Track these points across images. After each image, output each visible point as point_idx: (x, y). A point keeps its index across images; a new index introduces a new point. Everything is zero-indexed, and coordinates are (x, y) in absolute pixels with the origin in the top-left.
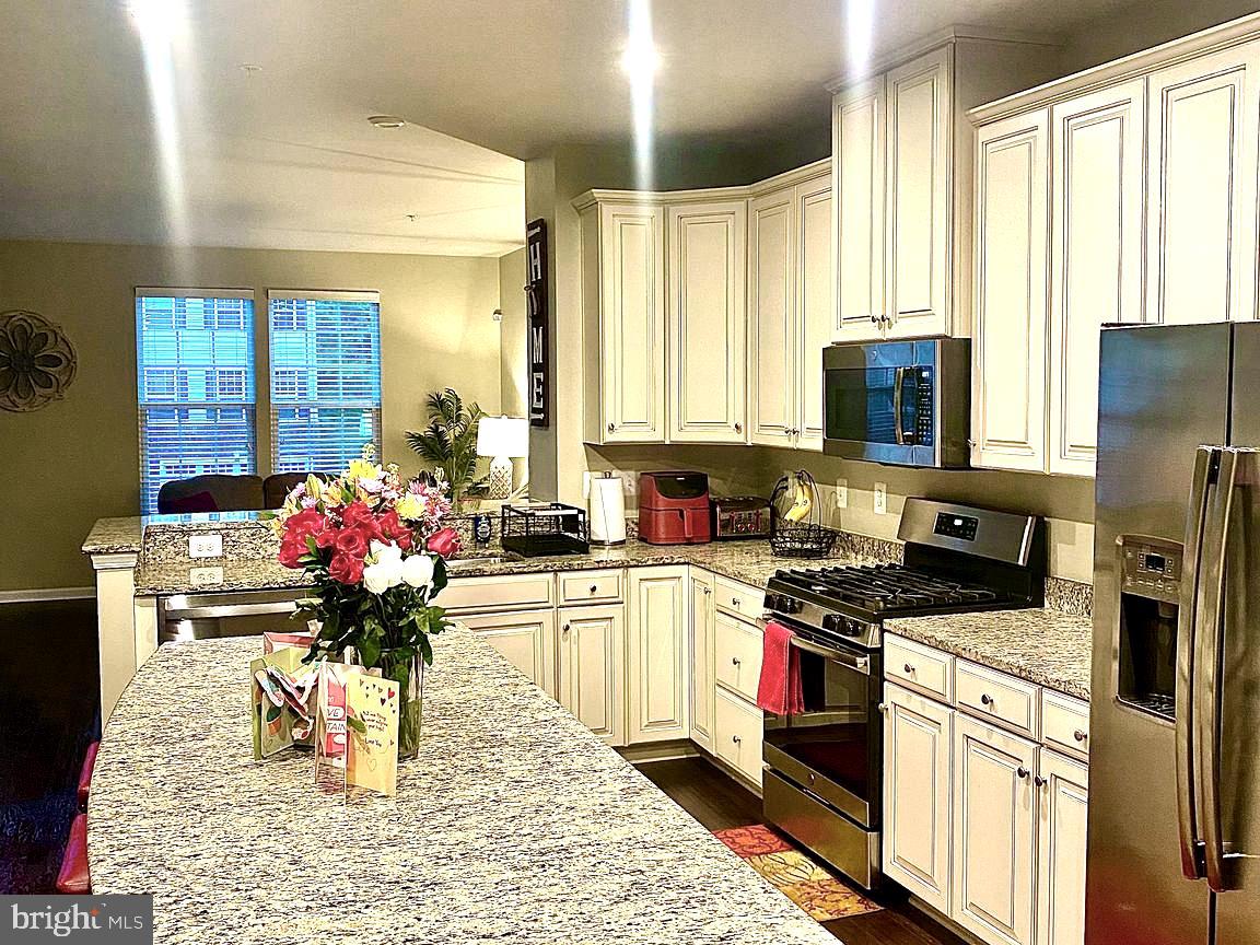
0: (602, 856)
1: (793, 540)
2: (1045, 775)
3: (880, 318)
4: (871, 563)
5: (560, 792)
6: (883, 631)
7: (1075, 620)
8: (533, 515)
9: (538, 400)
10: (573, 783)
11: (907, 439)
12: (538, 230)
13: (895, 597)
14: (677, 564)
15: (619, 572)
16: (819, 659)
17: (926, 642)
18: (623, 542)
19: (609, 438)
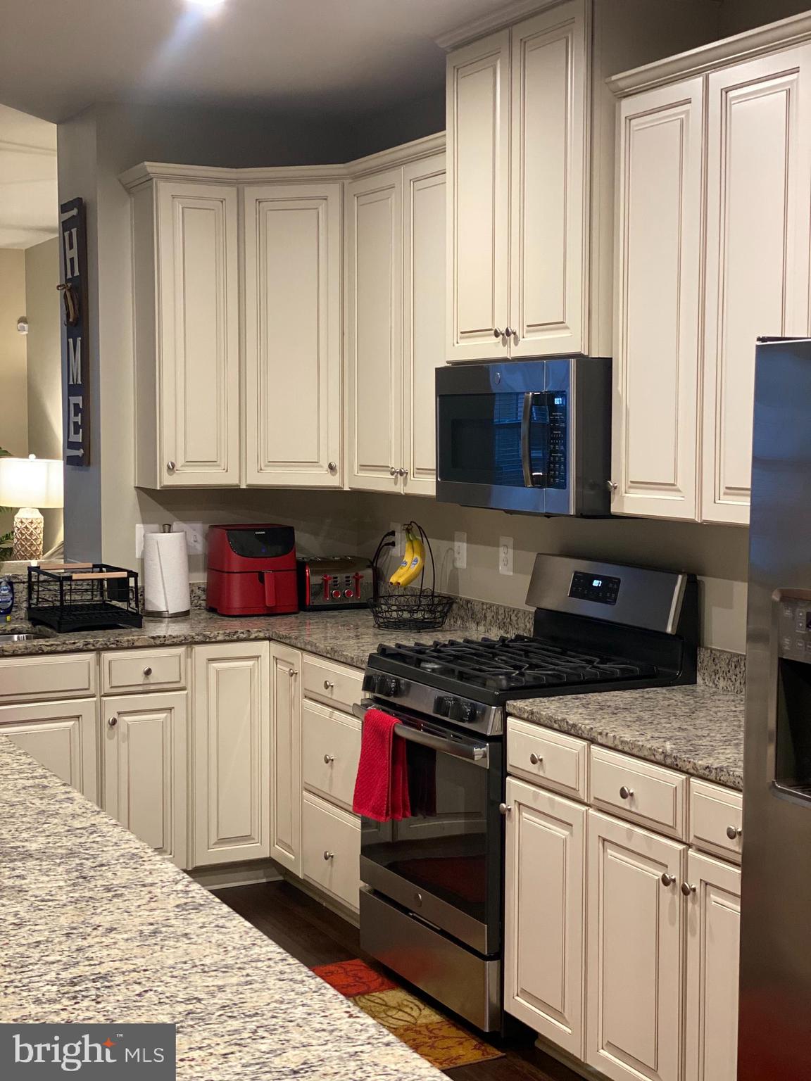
0: (149, 984)
1: (400, 609)
2: (693, 883)
3: (504, 331)
4: (495, 635)
5: (99, 911)
6: (506, 715)
7: (732, 698)
8: (69, 578)
9: (76, 432)
10: (115, 900)
11: (538, 482)
12: (74, 212)
13: (521, 674)
14: (256, 639)
15: (181, 650)
16: (430, 752)
17: (556, 726)
18: (186, 613)
19: (168, 480)
